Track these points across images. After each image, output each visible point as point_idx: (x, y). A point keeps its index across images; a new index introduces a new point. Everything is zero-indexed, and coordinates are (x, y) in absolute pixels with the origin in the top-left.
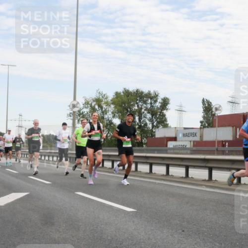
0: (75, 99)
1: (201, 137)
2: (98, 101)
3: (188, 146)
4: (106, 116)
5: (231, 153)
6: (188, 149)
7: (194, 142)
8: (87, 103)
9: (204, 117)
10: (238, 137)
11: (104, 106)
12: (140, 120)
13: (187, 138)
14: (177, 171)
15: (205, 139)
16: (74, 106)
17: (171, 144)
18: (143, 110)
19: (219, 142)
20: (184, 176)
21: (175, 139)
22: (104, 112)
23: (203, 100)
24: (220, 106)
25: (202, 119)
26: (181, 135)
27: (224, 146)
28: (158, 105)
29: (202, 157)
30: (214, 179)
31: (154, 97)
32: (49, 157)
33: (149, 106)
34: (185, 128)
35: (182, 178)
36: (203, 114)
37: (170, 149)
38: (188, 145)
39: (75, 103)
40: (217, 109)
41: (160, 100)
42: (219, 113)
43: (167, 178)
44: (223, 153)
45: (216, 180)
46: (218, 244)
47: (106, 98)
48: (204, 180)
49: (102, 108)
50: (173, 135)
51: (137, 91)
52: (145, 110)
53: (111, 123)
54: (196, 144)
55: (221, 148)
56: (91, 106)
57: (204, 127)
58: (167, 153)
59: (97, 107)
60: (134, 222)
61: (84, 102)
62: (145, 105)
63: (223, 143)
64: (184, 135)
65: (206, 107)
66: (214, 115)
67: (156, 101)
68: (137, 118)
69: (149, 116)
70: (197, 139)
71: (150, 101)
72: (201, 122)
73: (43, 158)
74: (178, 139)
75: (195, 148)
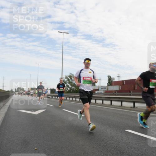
0: (62, 76)
1: (108, 89)
2: (70, 76)
3: (103, 92)
4: (73, 82)
5: (118, 95)
7: (105, 91)
8: (66, 77)
9: (108, 82)
10: (121, 89)
11: (72, 78)
13: (102, 90)
14: (99, 102)
16: (62, 78)
17: (97, 92)
19: (114, 91)
21: (98, 90)
22: (73, 80)
23: (108, 76)
24: (114, 78)
25: (108, 83)
26: (100, 89)
27: (116, 92)
29: (108, 96)
30: (112, 104)
32: (53, 96)
34: (102, 86)
35: (101, 104)
36: (108, 81)
37: (97, 93)
39: (62, 77)
40: (113, 79)
42: (114, 81)
43: (96, 104)
44: (116, 95)
46: (115, 128)
47: (73, 75)
48: (109, 105)
49: (72, 79)
50: (97, 88)
53: (75, 84)
54: (106, 92)
55: (115, 93)
56: (68, 78)
58: (95, 95)
59: (70, 79)
60: (84, 120)
61: (65, 77)
63: (115, 91)
64: (101, 89)
65: (109, 78)
66: (112, 81)
70: (106, 90)
72: (108, 84)
73: (51, 97)
74: (99, 90)
75: (105, 93)
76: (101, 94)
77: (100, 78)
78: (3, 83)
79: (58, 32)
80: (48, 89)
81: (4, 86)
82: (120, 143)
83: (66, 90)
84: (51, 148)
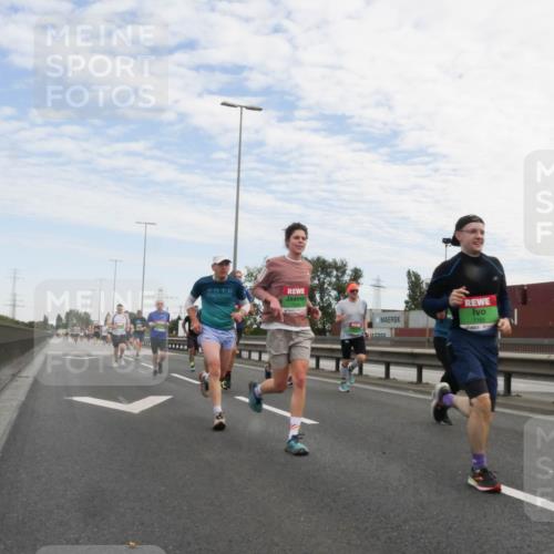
1: (406, 322)
6: (387, 339)
7: (396, 329)
8: (250, 275)
9: (410, 296)
12: (322, 299)
13: (386, 324)
14: (375, 370)
15: (412, 325)
18: (326, 286)
20: (383, 375)
23: (409, 272)
25: (407, 299)
26: (378, 320)
28: (346, 278)
29: (408, 350)
30: (424, 380)
31: (341, 268)
33: (334, 280)
34: (384, 311)
35: (381, 379)
36: (407, 292)
38: (388, 334)
41: (349, 272)
43: (360, 378)
45: (427, 384)
48: (412, 383)
51: (318, 259)
52: (329, 285)
54: (399, 332)
57: (411, 309)
60: (315, 439)
62: (328, 279)
64: (383, 320)
65: (412, 282)
67: (344, 273)
68: (318, 296)
69: (334, 293)
70: (400, 325)
71: (335, 273)
72: (407, 302)
74: (374, 325)
75: (398, 338)
76: (380, 339)
77: (378, 280)
78: (14, 295)
79: (224, 104)
80: (179, 318)
81: (17, 303)
82: (450, 528)
83: (249, 323)
84: (189, 544)
